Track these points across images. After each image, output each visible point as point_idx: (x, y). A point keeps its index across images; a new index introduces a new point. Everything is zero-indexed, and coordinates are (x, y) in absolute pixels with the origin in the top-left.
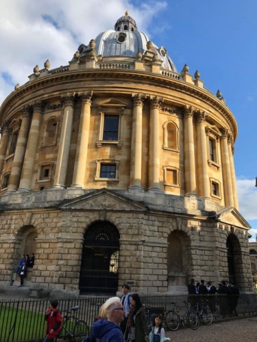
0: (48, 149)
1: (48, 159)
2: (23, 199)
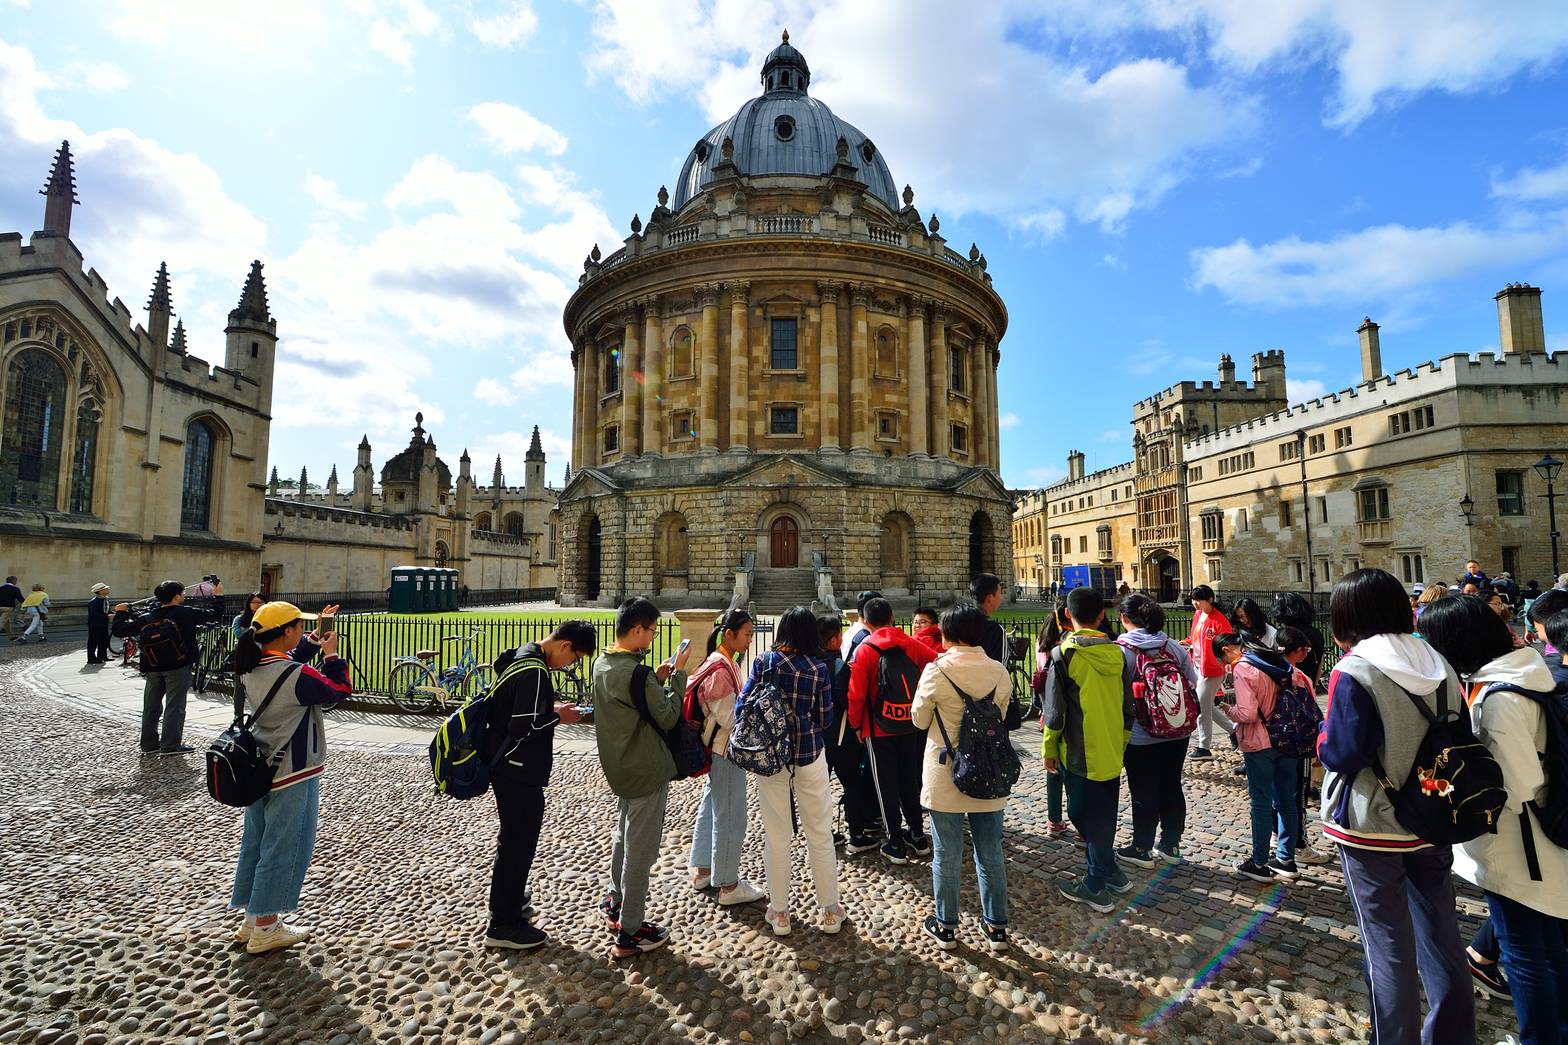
0: (886, 383)
1: (890, 403)
2: (878, 468)
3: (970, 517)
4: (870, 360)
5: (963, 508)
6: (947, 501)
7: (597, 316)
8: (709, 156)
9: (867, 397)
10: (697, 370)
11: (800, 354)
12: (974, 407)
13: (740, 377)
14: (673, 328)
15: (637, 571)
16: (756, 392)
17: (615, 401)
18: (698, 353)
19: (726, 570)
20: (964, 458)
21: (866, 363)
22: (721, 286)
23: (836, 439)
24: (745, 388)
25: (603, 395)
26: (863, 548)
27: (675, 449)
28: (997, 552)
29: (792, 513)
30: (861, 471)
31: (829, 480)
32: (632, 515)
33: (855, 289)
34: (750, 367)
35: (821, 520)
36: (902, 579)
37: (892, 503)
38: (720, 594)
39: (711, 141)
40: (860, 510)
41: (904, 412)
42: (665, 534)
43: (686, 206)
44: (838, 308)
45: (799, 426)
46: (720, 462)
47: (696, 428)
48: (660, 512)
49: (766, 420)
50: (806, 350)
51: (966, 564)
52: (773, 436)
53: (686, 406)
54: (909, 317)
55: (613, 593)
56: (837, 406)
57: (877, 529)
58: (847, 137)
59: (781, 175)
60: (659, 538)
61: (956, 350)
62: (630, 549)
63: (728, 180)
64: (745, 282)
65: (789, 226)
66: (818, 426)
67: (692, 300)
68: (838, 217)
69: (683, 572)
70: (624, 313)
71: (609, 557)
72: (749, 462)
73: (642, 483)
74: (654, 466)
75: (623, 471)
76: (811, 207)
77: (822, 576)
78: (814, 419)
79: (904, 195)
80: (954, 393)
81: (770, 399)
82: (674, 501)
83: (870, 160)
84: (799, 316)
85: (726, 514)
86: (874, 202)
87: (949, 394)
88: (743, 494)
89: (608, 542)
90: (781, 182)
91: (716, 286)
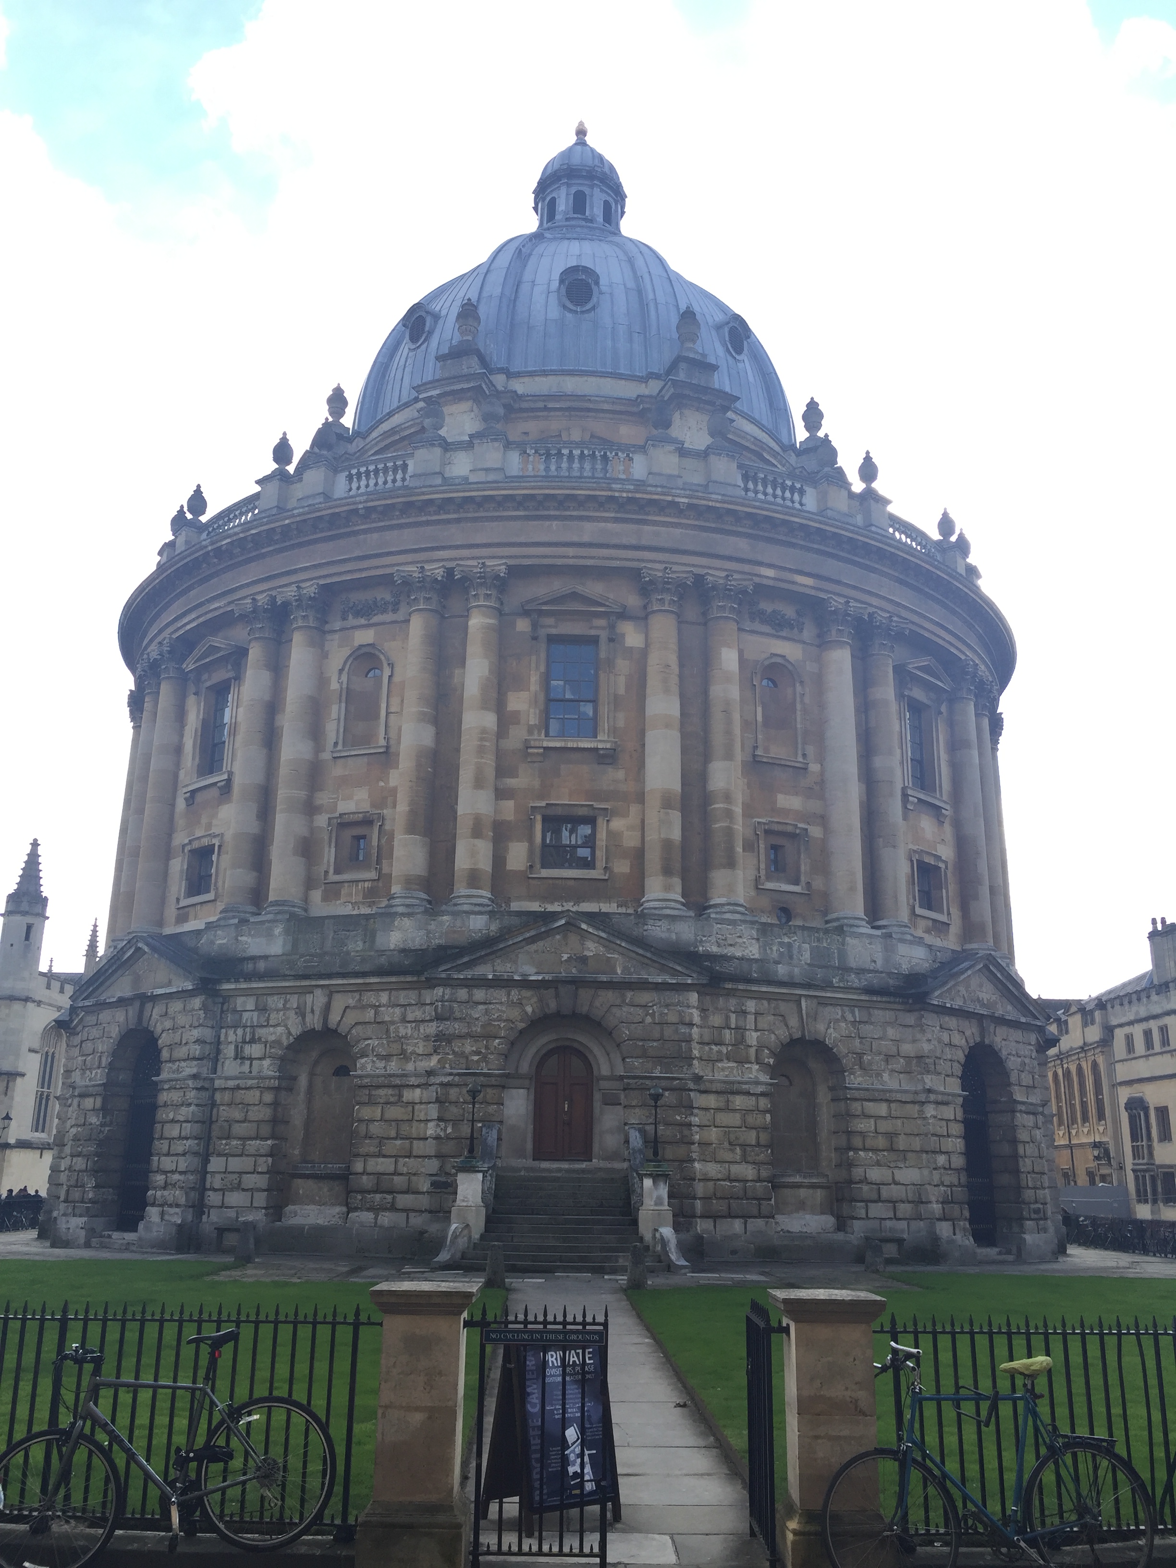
3: (960, 1056)
4: (747, 725)
5: (945, 1037)
6: (910, 1019)
7: (190, 623)
8: (431, 333)
9: (739, 798)
10: (393, 734)
11: (604, 710)
12: (957, 824)
13: (481, 750)
14: (346, 652)
15: (235, 1164)
16: (511, 782)
17: (214, 792)
18: (395, 701)
19: (433, 1166)
20: (940, 928)
21: (737, 730)
22: (450, 572)
23: (677, 882)
24: (490, 773)
25: (189, 779)
26: (734, 1119)
27: (337, 895)
28: (1023, 1135)
29: (583, 1039)
30: (730, 951)
31: (663, 969)
32: (232, 1036)
33: (714, 588)
34: (502, 731)
35: (644, 1055)
36: (819, 1194)
37: (794, 1022)
38: (417, 1221)
39: (436, 307)
40: (728, 1035)
41: (815, 832)
42: (303, 1081)
43: (381, 422)
44: (679, 623)
45: (600, 854)
46: (432, 926)
47: (384, 853)
48: (296, 1031)
49: (531, 840)
50: (617, 702)
51: (958, 1161)
52: (545, 873)
53: (366, 807)
54: (823, 643)
55: (176, 1217)
56: (676, 816)
57: (764, 1078)
58: (696, 308)
59: (571, 373)
60: (290, 1089)
61: (915, 708)
62: (224, 1112)
63: (468, 377)
64: (498, 566)
65: (587, 466)
66: (639, 855)
67: (388, 597)
68: (683, 452)
69: (335, 1167)
70: (244, 618)
71: (173, 1131)
72: (494, 927)
73: (261, 966)
74: (287, 932)
75: (221, 940)
76: (628, 432)
77: (648, 1183)
78: (630, 840)
79: (805, 417)
80: (916, 794)
81: (541, 797)
82: (327, 1008)
83: (739, 350)
84: (604, 635)
85: (440, 1037)
86: (749, 428)
87: (905, 796)
88: (479, 994)
89: (175, 1096)
90: (571, 385)
91: (439, 573)
